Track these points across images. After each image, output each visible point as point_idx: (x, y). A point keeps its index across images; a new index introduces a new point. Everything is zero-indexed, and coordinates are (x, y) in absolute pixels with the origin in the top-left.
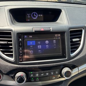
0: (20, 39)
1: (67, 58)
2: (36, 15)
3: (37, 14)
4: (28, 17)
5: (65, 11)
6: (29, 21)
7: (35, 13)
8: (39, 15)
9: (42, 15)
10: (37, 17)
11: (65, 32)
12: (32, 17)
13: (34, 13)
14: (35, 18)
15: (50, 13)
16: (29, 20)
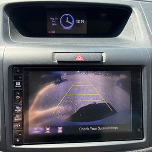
0: (17, 84)
1: (144, 140)
2: (70, 20)
3: (73, 18)
4: (53, 24)
5: (141, 10)
6: (53, 34)
7: (68, 16)
8: (78, 22)
9: (83, 21)
10: (72, 24)
11: (144, 66)
12: (62, 24)
13: (66, 16)
14: (67, 28)
15: (103, 15)
16: (54, 32)
